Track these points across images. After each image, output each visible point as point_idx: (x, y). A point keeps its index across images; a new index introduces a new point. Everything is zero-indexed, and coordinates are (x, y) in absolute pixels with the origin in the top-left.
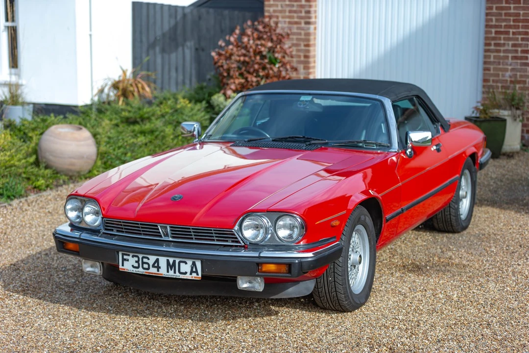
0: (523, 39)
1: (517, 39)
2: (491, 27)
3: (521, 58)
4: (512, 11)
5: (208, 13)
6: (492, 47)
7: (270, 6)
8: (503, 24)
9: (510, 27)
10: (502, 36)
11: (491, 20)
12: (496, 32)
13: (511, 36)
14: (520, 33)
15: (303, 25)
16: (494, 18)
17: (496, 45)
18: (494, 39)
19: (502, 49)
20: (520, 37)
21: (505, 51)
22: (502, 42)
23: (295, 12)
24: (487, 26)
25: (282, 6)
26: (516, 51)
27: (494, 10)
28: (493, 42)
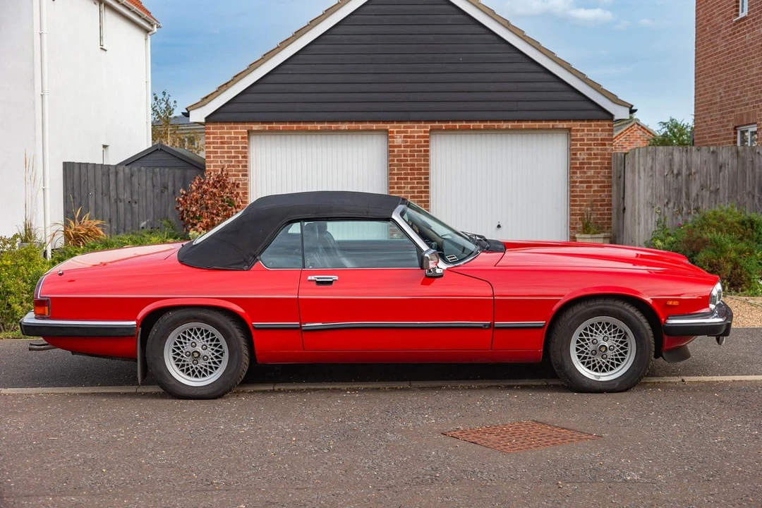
0: (418, 183)
1: (414, 183)
2: (394, 174)
3: (417, 197)
4: (409, 162)
5: (139, 170)
6: (396, 190)
7: (211, 162)
8: (403, 172)
9: (408, 174)
10: (403, 181)
11: (394, 169)
12: (398, 179)
13: (409, 181)
14: (415, 179)
15: (241, 177)
16: (396, 168)
17: (398, 188)
18: (396, 183)
19: (403, 190)
20: (416, 181)
21: (405, 192)
22: (403, 185)
23: (233, 166)
24: (390, 174)
25: (221, 162)
26: (414, 192)
27: (396, 162)
28: (396, 186)
